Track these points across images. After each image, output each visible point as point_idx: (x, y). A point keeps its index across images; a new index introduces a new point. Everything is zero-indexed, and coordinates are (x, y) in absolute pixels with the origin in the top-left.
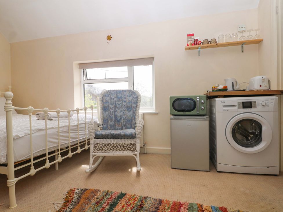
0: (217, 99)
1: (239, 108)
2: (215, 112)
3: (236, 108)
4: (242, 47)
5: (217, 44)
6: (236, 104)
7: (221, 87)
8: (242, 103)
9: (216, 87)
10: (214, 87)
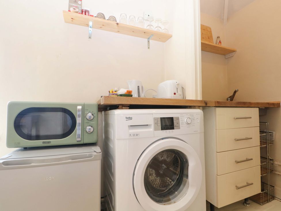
0: (117, 112)
1: (155, 129)
2: (112, 138)
3: (151, 129)
4: (149, 41)
5: (118, 24)
6: (151, 122)
7: (123, 91)
8: (160, 120)
9: (116, 91)
10: (113, 92)
